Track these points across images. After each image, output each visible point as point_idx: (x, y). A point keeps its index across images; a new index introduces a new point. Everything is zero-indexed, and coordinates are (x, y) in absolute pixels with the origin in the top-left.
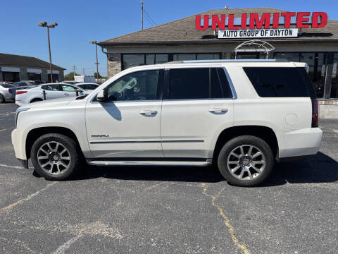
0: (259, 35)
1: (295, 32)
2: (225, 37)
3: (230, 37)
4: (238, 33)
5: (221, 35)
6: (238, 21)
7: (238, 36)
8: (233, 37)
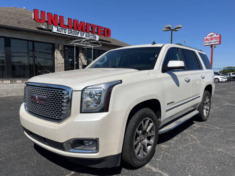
0: (79, 35)
1: (98, 38)
2: (58, 32)
3: (62, 33)
4: (67, 31)
5: (55, 30)
6: (66, 23)
7: (67, 33)
8: (64, 33)
